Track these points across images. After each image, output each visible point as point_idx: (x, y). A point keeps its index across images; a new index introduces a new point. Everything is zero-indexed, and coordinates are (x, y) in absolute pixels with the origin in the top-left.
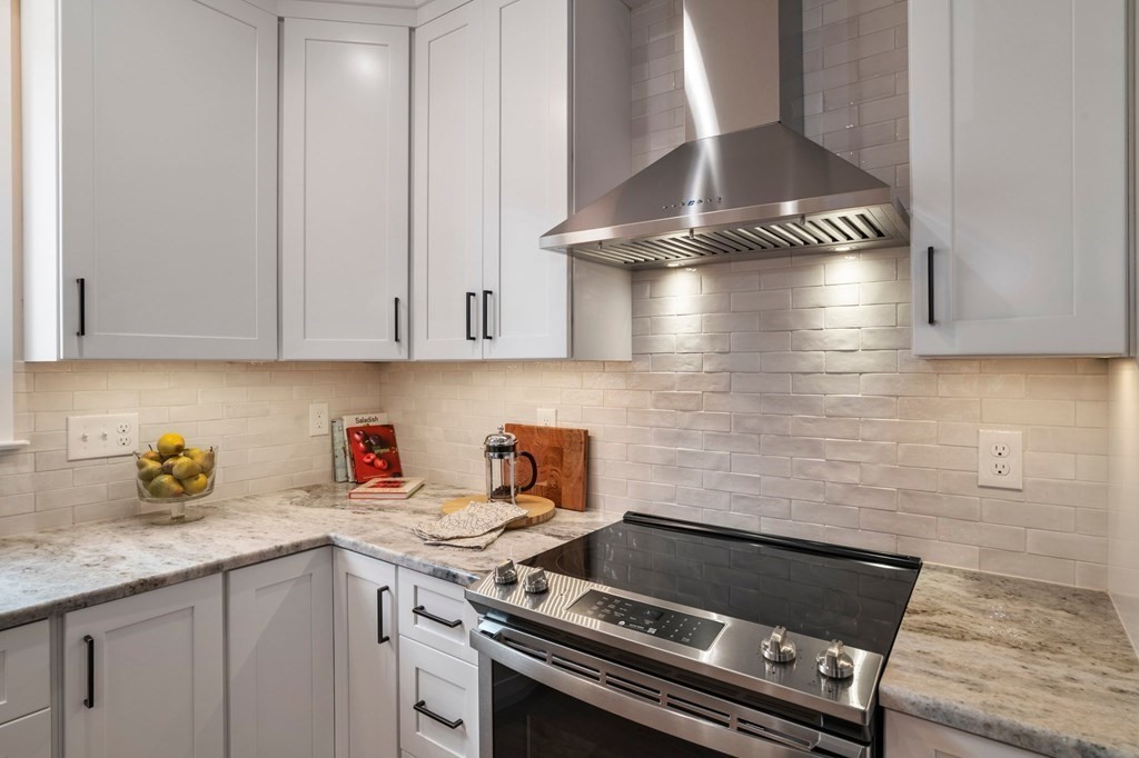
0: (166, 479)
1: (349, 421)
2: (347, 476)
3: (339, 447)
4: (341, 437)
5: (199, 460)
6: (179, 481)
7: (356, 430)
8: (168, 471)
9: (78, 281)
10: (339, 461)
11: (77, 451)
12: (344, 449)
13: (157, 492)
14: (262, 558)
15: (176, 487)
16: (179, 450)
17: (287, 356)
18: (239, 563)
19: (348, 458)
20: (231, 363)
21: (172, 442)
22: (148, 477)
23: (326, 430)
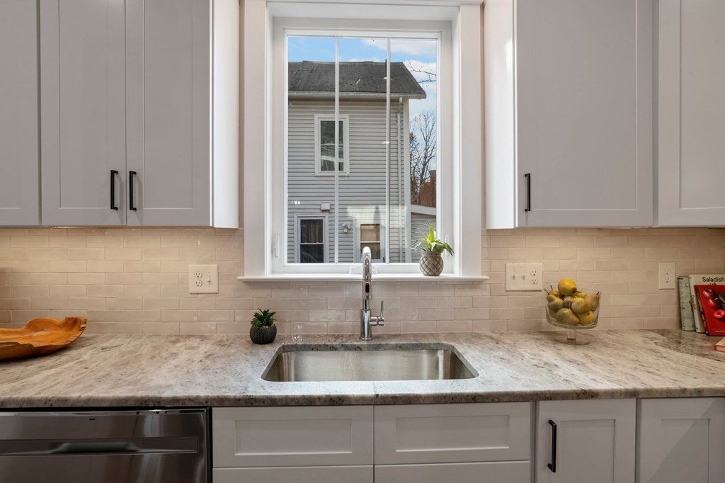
0: (567, 311)
1: (696, 280)
2: (694, 326)
3: (685, 301)
4: (688, 293)
5: (589, 300)
6: (575, 313)
7: (706, 288)
8: (567, 305)
9: (526, 175)
10: (686, 313)
11: (511, 286)
12: (691, 303)
13: (562, 320)
14: (668, 395)
15: (575, 319)
16: (574, 292)
17: (662, 222)
18: (651, 394)
19: (696, 312)
20: (599, 229)
21: (569, 285)
22: (554, 309)
23: (673, 285)
